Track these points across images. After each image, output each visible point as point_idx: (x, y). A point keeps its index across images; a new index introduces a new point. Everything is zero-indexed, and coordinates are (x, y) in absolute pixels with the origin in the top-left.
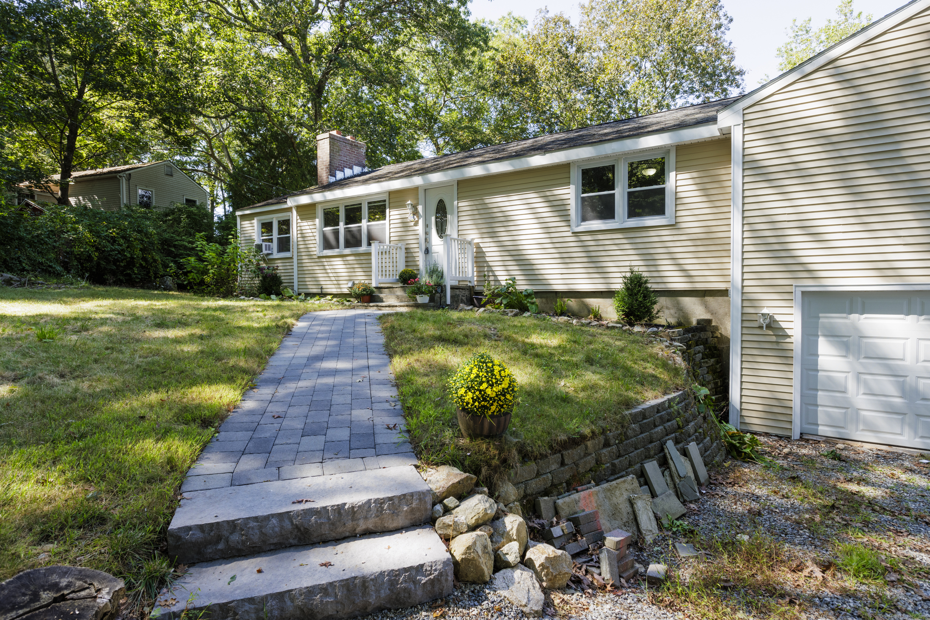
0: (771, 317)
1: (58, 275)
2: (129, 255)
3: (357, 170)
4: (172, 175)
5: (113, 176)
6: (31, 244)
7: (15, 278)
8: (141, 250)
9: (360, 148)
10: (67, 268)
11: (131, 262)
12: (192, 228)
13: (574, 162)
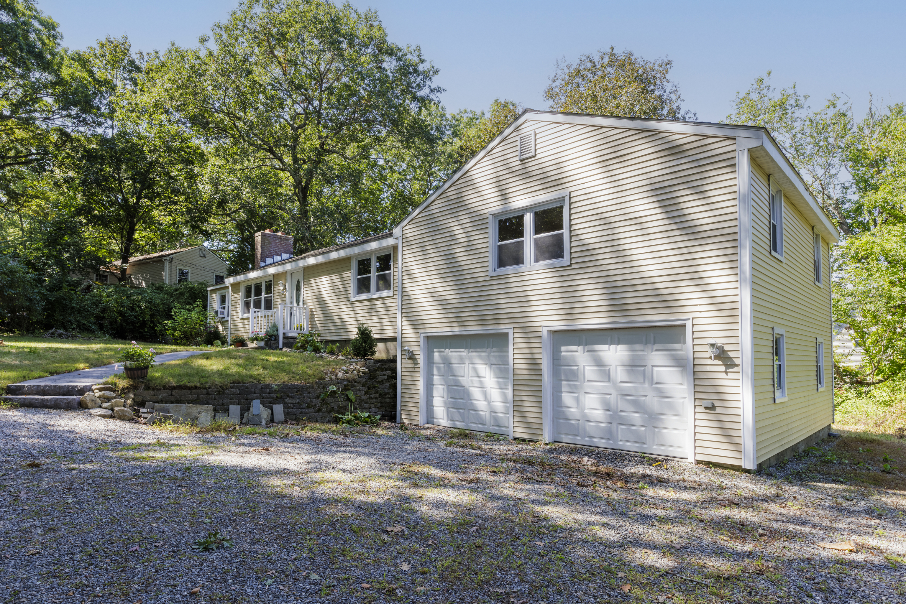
0: (412, 352)
1: (92, 332)
2: (141, 319)
3: (285, 256)
4: (205, 257)
5: (160, 260)
6: (79, 312)
7: (65, 333)
8: (150, 315)
9: (288, 240)
10: (101, 327)
11: (144, 323)
12: (192, 299)
13: (353, 256)
